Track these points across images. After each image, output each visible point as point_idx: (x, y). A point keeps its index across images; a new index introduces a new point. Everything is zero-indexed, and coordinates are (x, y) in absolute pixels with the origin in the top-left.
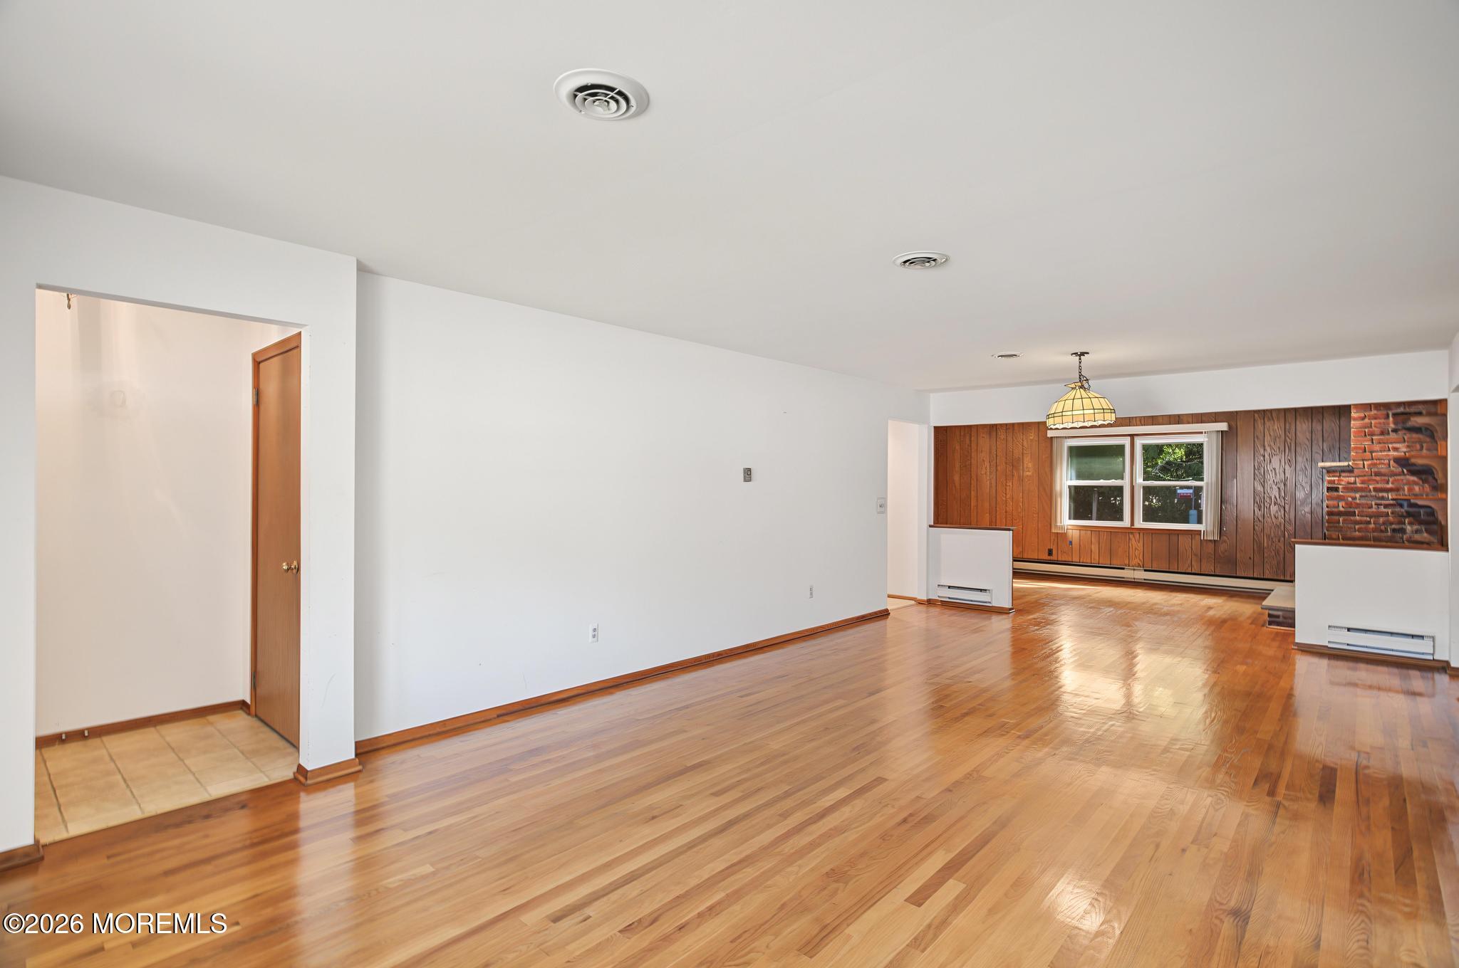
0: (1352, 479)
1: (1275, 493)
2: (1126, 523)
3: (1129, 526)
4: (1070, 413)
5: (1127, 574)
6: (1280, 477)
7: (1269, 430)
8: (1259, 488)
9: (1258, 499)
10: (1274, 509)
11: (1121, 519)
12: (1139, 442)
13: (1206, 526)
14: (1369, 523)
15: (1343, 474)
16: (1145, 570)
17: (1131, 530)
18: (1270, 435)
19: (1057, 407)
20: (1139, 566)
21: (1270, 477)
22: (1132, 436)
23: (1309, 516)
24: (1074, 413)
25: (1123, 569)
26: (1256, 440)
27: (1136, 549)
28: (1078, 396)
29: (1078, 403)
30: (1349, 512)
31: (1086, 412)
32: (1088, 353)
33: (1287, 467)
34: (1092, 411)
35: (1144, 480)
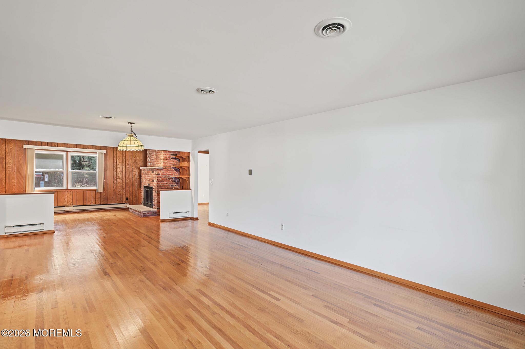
0: (163, 172)
1: (120, 175)
2: (65, 187)
3: (66, 189)
4: (126, 146)
5: (66, 209)
6: (121, 170)
7: (118, 154)
8: (115, 173)
9: (114, 177)
10: (119, 180)
11: (62, 186)
12: (70, 154)
13: (98, 187)
14: (166, 184)
15: (161, 170)
16: (74, 206)
17: (67, 190)
18: (118, 156)
19: (121, 143)
20: (71, 205)
21: (118, 170)
22: (67, 152)
23: (129, 182)
24: (127, 146)
25: (64, 207)
26: (114, 157)
27: (69, 198)
28: (129, 139)
29: (129, 142)
30: (162, 181)
31: (132, 146)
32: (134, 123)
33: (123, 167)
34: (134, 146)
35: (72, 170)
